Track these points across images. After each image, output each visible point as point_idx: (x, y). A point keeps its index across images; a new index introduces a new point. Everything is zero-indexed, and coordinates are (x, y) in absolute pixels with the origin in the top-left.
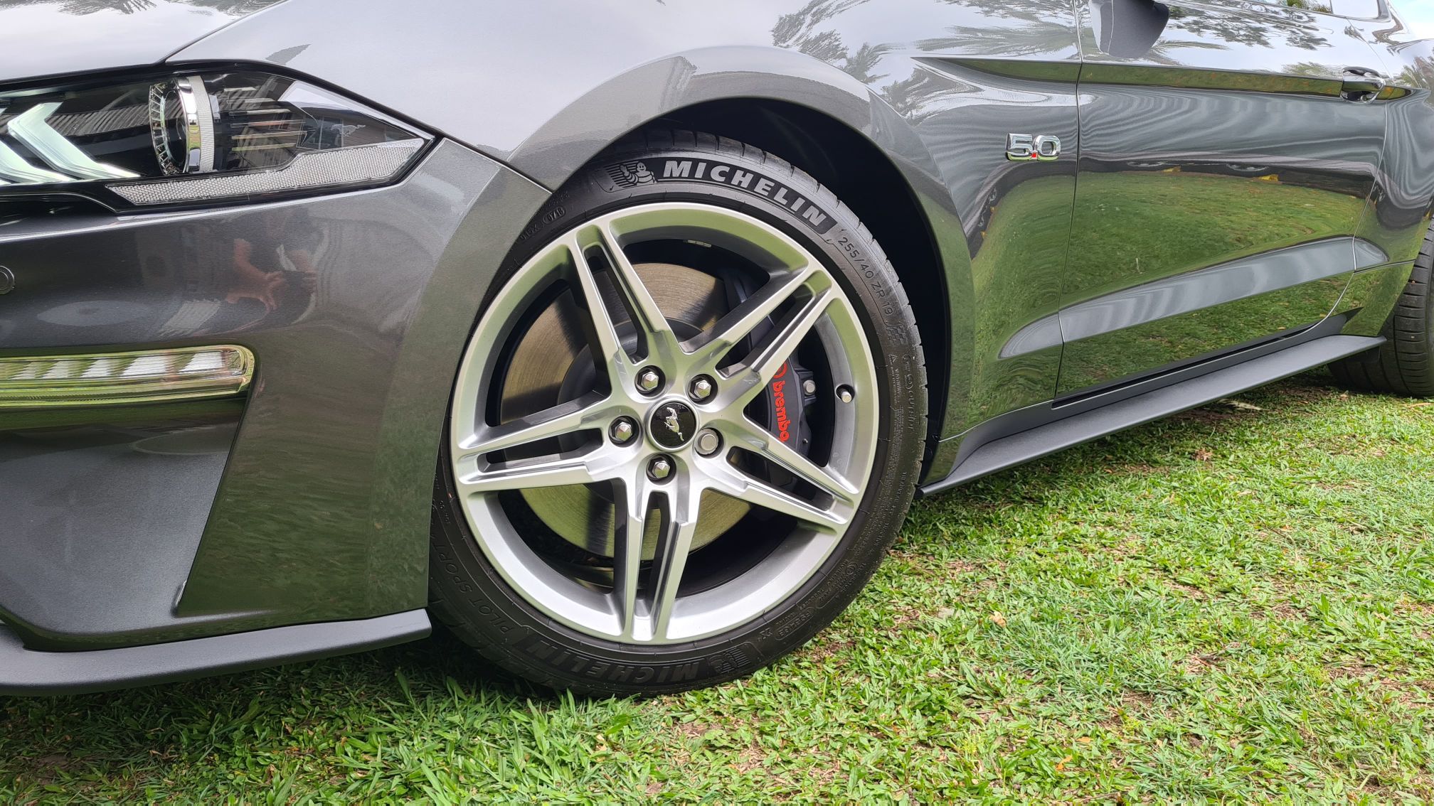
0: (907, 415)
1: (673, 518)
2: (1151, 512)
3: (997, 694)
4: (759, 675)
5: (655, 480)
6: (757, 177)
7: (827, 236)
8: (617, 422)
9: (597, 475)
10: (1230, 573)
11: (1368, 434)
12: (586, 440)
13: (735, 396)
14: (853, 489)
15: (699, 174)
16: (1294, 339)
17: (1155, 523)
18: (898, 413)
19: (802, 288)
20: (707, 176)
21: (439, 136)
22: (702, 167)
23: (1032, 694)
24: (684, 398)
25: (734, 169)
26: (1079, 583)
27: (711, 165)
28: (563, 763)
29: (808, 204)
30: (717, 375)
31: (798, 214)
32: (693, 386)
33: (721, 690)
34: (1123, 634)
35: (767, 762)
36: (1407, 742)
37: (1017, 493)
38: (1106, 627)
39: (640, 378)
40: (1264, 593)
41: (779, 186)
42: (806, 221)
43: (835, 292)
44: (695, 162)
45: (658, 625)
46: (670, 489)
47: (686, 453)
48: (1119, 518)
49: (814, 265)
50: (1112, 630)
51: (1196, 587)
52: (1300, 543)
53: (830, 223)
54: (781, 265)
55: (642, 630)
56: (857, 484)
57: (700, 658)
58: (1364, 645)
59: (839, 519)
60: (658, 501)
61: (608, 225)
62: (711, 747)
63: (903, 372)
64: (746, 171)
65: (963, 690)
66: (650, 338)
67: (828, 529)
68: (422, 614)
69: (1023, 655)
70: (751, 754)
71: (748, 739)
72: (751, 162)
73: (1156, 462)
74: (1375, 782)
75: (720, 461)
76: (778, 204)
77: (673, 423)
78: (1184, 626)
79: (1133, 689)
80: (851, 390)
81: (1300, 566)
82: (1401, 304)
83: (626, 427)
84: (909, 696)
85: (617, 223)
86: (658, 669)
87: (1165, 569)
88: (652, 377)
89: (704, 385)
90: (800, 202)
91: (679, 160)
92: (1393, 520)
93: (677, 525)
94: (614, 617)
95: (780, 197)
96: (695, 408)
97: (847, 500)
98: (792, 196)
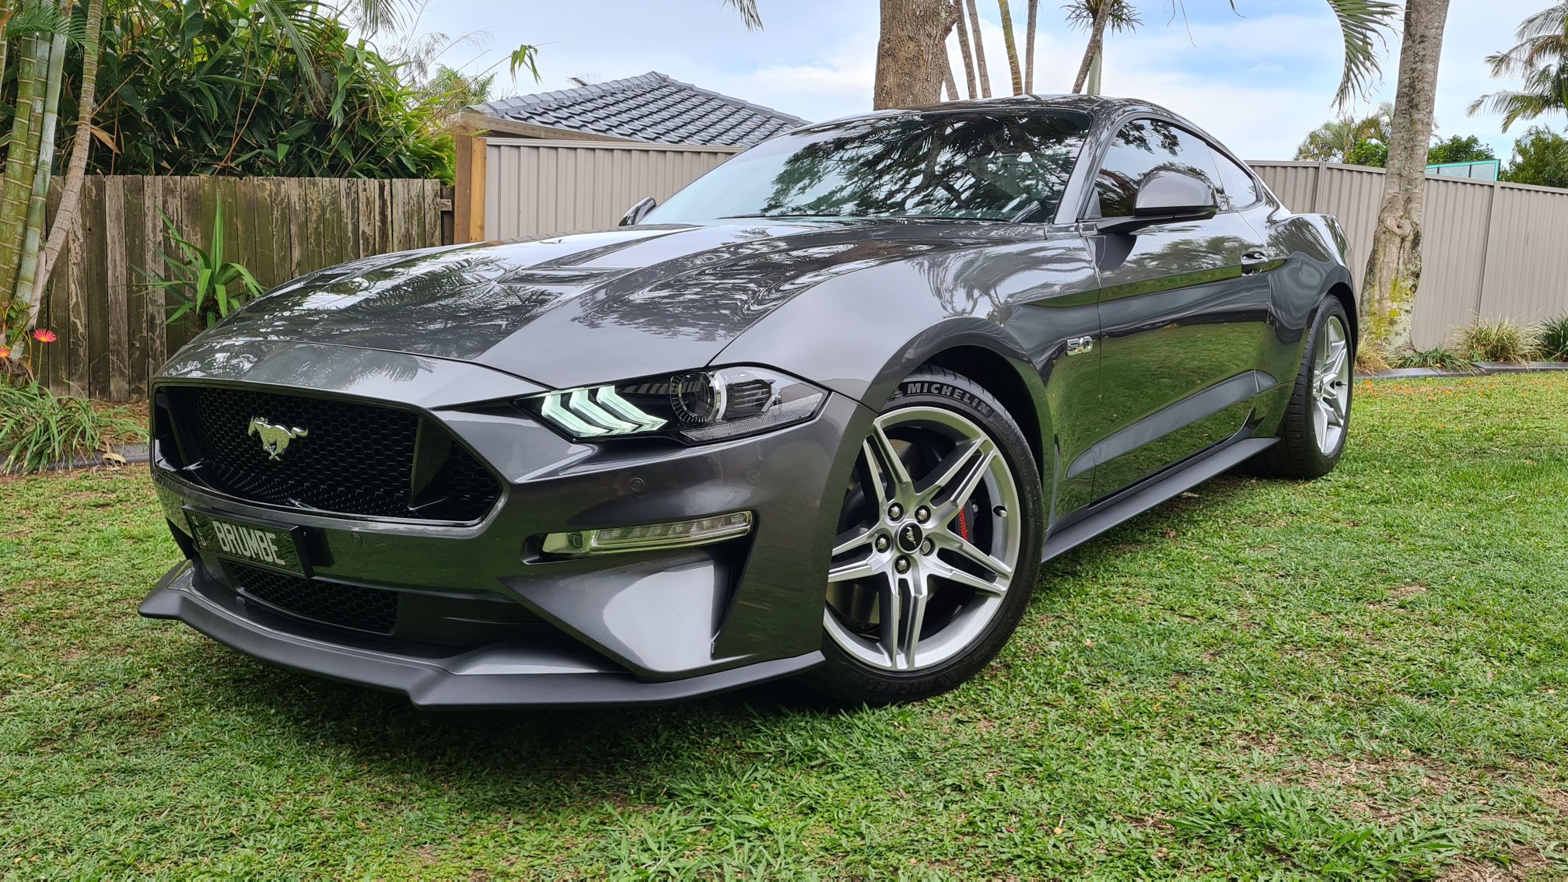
0: (1036, 522)
1: (913, 594)
2: (1151, 575)
3: (1105, 681)
4: (964, 686)
5: (900, 572)
6: (954, 388)
7: (991, 419)
8: (878, 539)
9: (875, 571)
10: (1213, 608)
11: (1275, 510)
12: (863, 551)
13: (942, 518)
14: (1009, 569)
15: (925, 390)
16: (1221, 445)
17: (1156, 582)
18: (1031, 520)
19: (978, 451)
20: (929, 391)
21: (830, 391)
22: (926, 385)
23: (1125, 679)
24: (915, 521)
25: (942, 385)
26: (1124, 620)
27: (931, 384)
28: (886, 736)
29: (981, 401)
30: (931, 506)
31: (976, 408)
32: (917, 514)
33: (947, 695)
34: (1163, 645)
35: (996, 725)
36: (1325, 680)
37: (1058, 570)
38: (1152, 642)
39: (890, 512)
40: (1234, 617)
41: (965, 392)
42: (980, 411)
43: (995, 451)
44: (923, 383)
45: (909, 659)
46: (908, 576)
47: (916, 554)
48: (1133, 581)
49: (984, 436)
50: (1156, 644)
51: (1193, 618)
52: (1248, 586)
53: (992, 410)
54: (965, 437)
55: (902, 664)
56: (1009, 565)
57: (933, 677)
58: (1296, 638)
59: (1002, 586)
60: (903, 584)
61: (878, 423)
62: (959, 722)
63: (1033, 496)
64: (948, 386)
65: (1086, 681)
66: (898, 486)
67: (996, 594)
68: (819, 652)
69: (1112, 661)
70: (983, 723)
71: (979, 716)
72: (949, 380)
73: (1139, 541)
74: (1311, 699)
75: (934, 557)
76: (965, 403)
77: (910, 535)
78: (1196, 638)
79: (1178, 672)
80: (1004, 509)
81: (1251, 600)
82: (1288, 412)
83: (883, 540)
84: (1059, 686)
85: (884, 421)
86: (912, 685)
87: (1172, 609)
88: (896, 509)
89: (923, 512)
90: (976, 400)
91: (914, 383)
92: (1301, 568)
93: (916, 598)
94: (886, 655)
95: (966, 400)
96: (921, 526)
97: (1004, 576)
98: (972, 397)
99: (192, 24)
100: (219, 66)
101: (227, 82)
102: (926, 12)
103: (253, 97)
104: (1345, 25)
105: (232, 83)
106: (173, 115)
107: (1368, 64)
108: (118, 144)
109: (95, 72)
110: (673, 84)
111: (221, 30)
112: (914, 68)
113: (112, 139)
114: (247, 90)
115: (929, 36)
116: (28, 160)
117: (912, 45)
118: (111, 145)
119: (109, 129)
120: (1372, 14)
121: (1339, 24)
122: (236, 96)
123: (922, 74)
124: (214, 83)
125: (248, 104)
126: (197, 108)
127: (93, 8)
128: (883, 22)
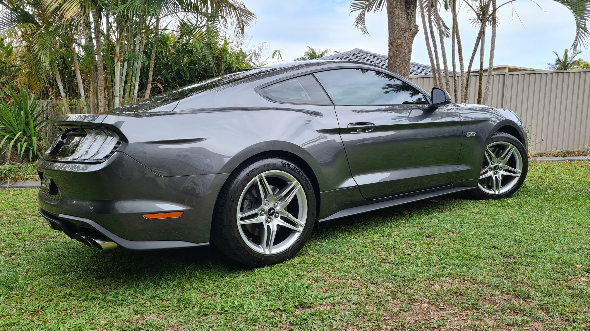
99: (182, 52)
100: (191, 63)
101: (193, 68)
102: (404, 29)
103: (201, 72)
104: (577, 19)
105: (195, 68)
106: (178, 78)
107: (586, 34)
108: (164, 87)
109: (153, 68)
110: (363, 52)
111: (191, 52)
112: (400, 48)
113: (162, 86)
114: (198, 70)
115: (405, 37)
116: (131, 95)
117: (399, 41)
118: (162, 88)
119: (161, 83)
120: (586, 14)
121: (574, 19)
122: (195, 71)
123: (403, 50)
124: (190, 68)
125: (199, 73)
126: (184, 76)
127: (153, 50)
128: (389, 33)
